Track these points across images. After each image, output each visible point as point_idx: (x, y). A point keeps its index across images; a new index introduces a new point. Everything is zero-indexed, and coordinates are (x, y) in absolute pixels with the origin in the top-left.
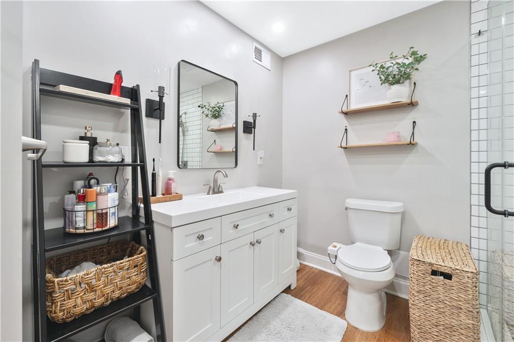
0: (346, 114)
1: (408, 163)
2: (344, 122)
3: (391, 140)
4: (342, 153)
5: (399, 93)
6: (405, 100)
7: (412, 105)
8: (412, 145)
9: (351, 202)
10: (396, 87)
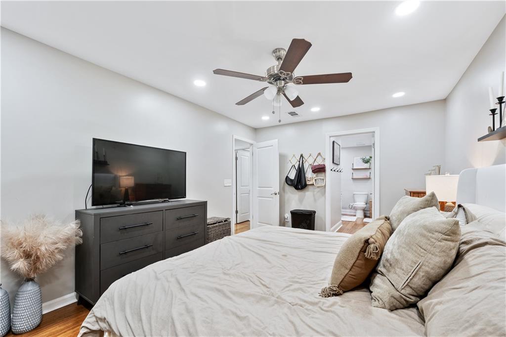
0: (353, 169)
1: (368, 183)
2: (352, 171)
3: (365, 177)
4: (351, 180)
5: (366, 166)
6: (368, 167)
7: (370, 169)
8: (370, 178)
9: (355, 193)
10: (366, 164)
